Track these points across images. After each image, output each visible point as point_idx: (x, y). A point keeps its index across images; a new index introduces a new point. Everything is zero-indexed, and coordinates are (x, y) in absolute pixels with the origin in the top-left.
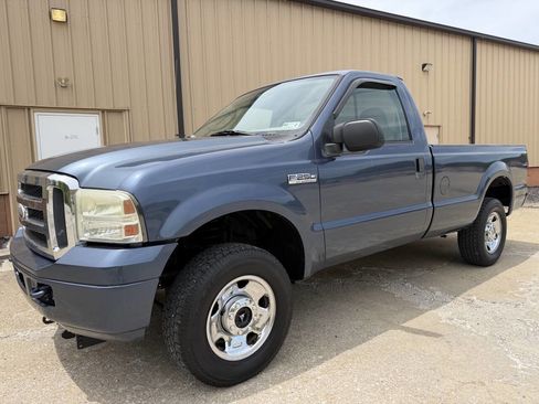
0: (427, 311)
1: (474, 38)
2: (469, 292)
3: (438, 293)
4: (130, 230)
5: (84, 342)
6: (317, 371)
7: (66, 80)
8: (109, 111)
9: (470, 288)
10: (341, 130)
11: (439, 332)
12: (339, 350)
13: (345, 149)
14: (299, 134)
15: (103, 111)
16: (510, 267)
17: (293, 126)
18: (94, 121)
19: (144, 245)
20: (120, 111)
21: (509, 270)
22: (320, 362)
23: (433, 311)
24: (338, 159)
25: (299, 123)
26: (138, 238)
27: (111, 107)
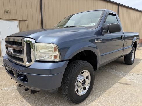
0: (122, 77)
1: (119, 5)
2: (130, 72)
3: (123, 72)
4: (56, 57)
5: (33, 92)
6: (102, 97)
7: (8, 10)
8: (21, 20)
9: (130, 71)
10: (108, 26)
11: (129, 83)
12: (105, 90)
13: (108, 32)
14: (96, 27)
15: (19, 20)
16: (137, 65)
17: (93, 25)
18: (16, 23)
19: (59, 61)
20: (25, 21)
21: (137, 66)
22: (102, 94)
23: (124, 77)
24: (105, 35)
25: (94, 24)
26: (58, 59)
27: (22, 19)
